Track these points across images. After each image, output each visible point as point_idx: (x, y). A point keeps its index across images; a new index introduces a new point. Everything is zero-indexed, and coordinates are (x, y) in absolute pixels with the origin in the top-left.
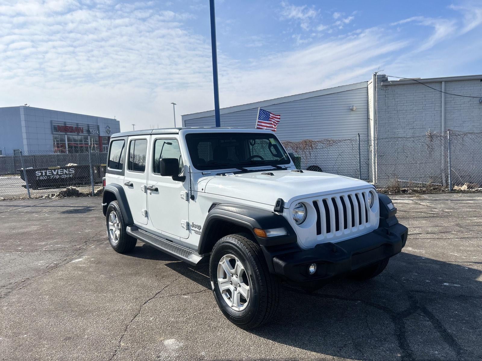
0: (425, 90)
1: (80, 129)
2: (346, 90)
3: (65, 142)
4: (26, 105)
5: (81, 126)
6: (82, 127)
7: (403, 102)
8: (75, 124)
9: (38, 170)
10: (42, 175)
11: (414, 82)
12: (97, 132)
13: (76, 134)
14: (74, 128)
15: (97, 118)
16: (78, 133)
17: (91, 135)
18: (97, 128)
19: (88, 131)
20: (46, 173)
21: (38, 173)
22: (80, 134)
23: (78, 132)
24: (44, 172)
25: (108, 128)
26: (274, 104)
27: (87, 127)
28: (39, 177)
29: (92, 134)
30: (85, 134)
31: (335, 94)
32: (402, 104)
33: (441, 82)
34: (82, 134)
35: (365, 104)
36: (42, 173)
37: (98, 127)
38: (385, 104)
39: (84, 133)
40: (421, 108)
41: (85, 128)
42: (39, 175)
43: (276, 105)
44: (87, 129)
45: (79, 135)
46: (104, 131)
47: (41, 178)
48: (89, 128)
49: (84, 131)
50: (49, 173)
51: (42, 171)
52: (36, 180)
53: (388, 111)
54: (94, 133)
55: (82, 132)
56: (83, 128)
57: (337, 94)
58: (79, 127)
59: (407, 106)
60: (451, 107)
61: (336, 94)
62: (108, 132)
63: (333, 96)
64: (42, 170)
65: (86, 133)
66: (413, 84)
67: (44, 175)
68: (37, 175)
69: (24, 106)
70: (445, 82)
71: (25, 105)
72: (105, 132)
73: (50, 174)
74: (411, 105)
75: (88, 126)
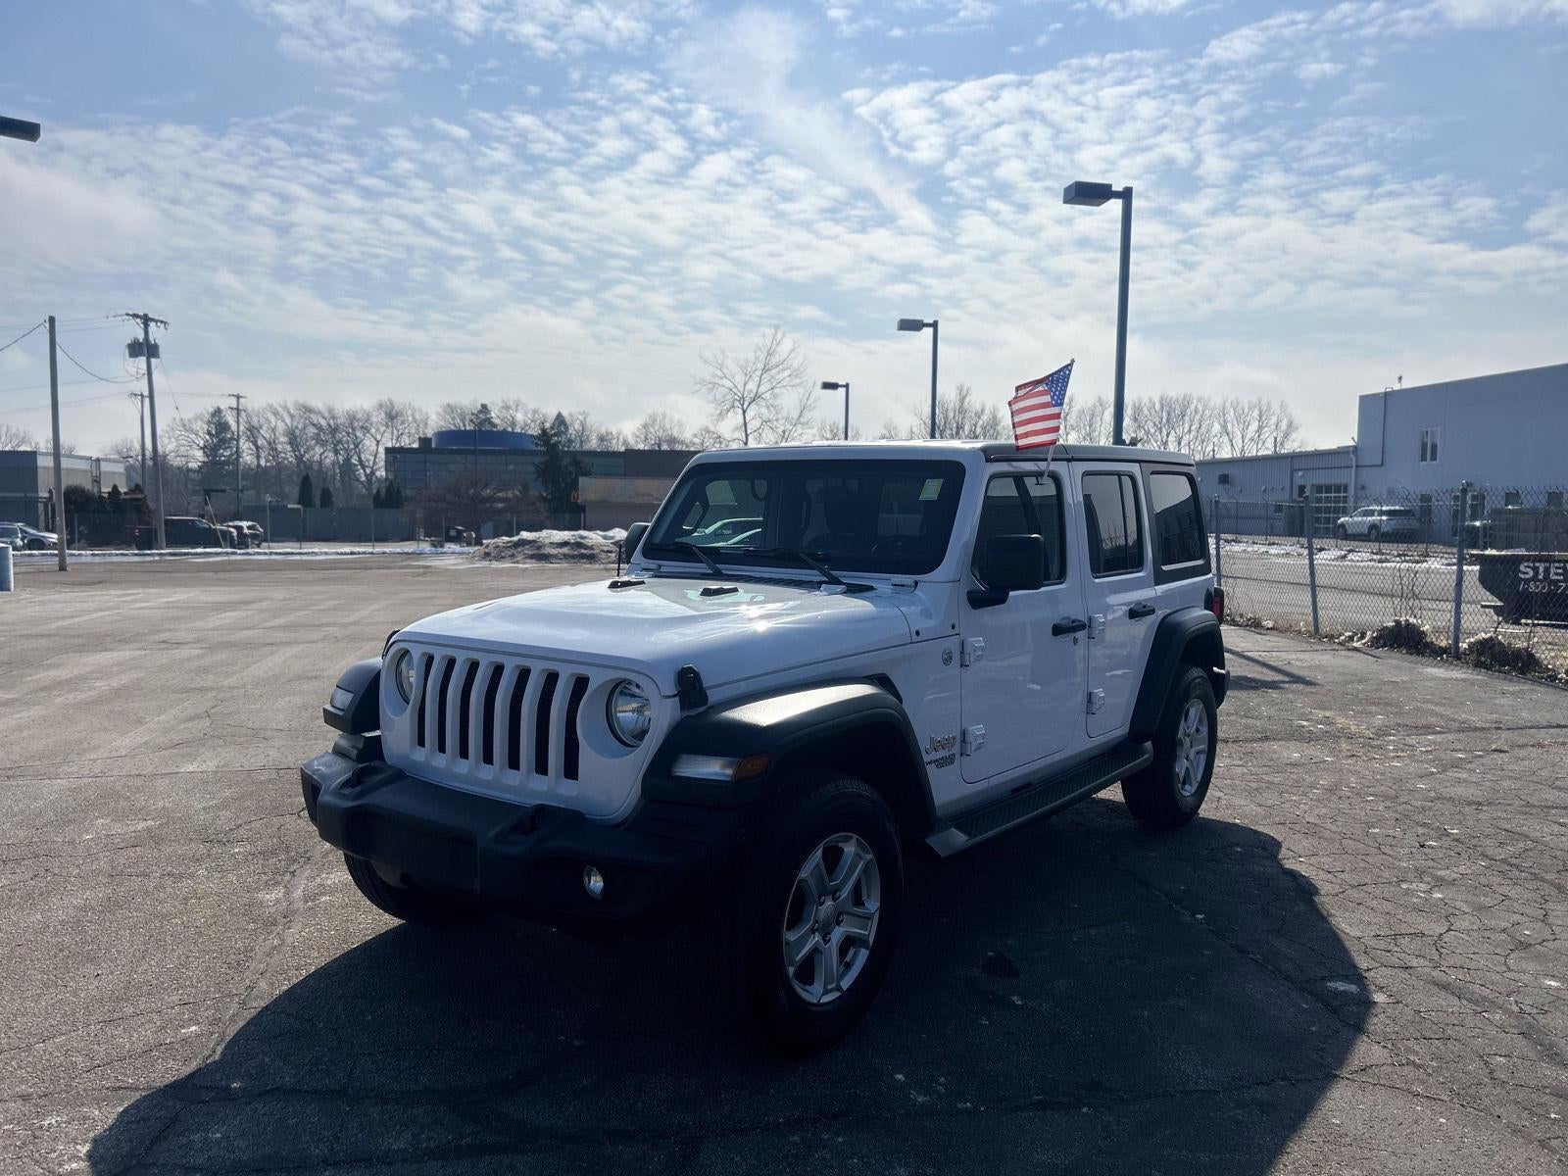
9: (1528, 561)
10: (1535, 578)
20: (1547, 570)
21: (1526, 571)
24: (1541, 567)
28: (1526, 581)
36: (1536, 570)
42: (1527, 576)
47: (1532, 587)
50: (1556, 574)
51: (1537, 564)
52: (1518, 592)
64: (1540, 561)
67: (1540, 577)
68: (1522, 576)
73: (1556, 577)
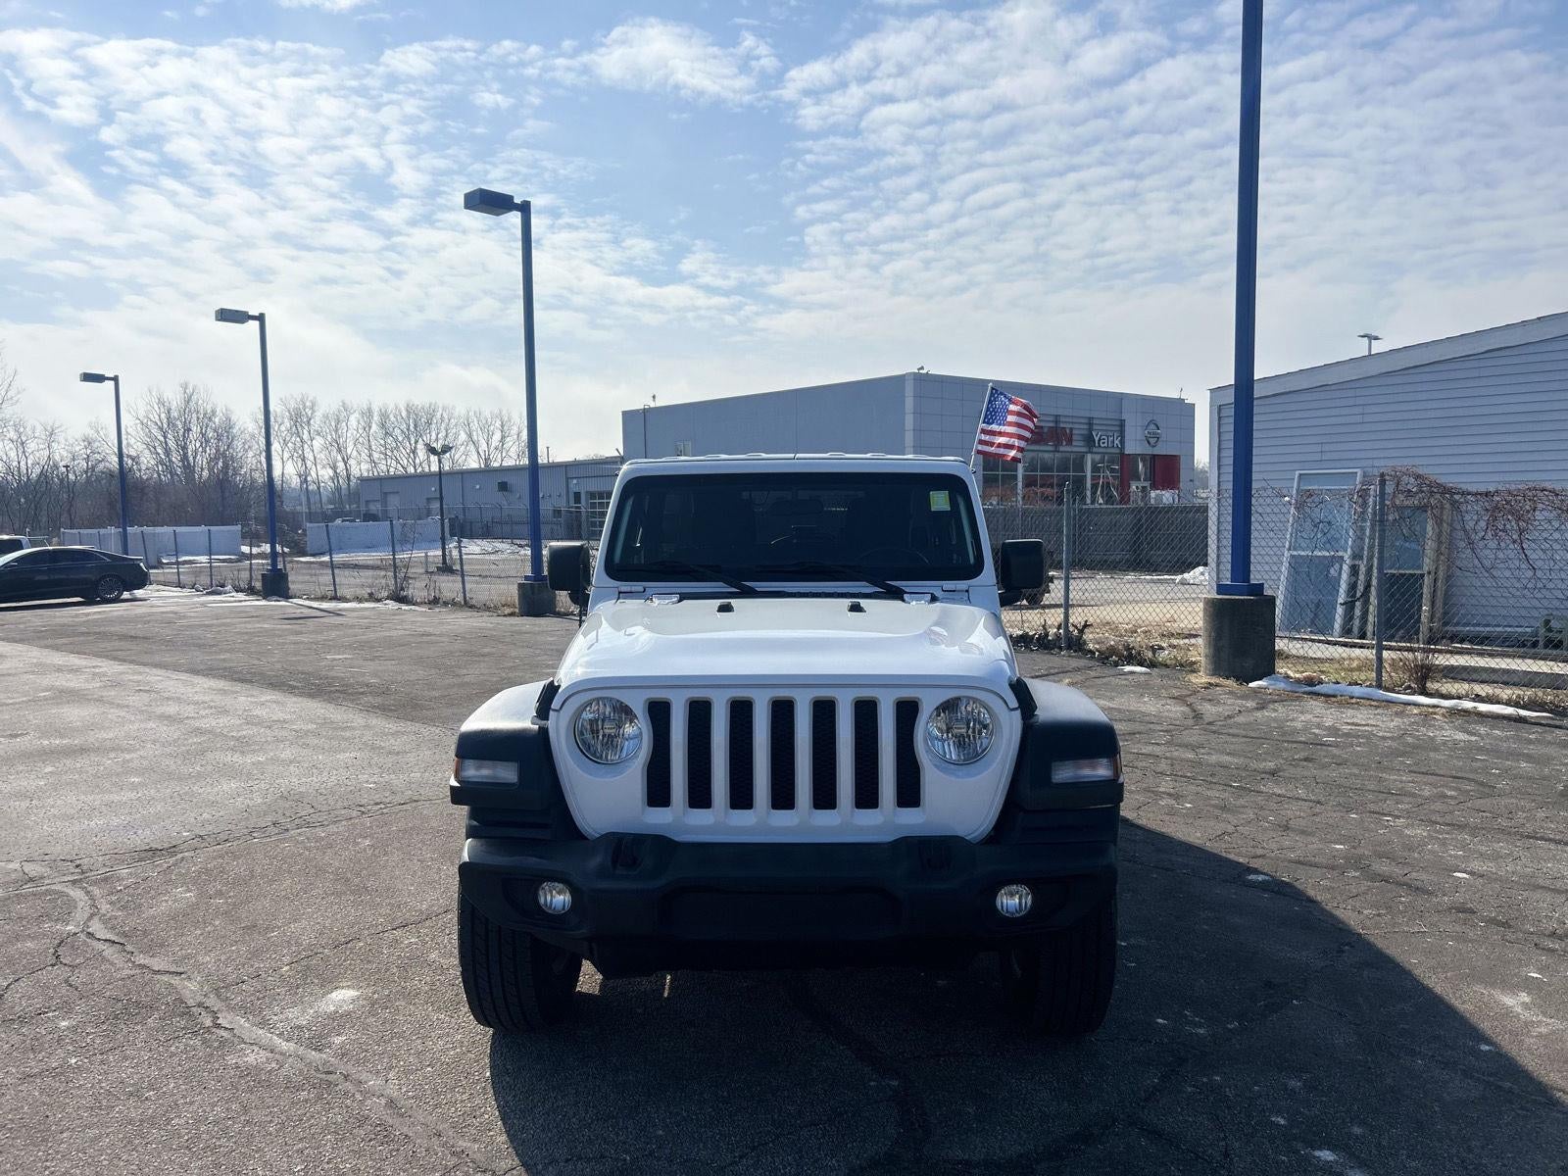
1: (1065, 434)
3: (1016, 471)
4: (922, 368)
5: (1066, 422)
6: (1070, 426)
8: (1051, 419)
12: (1116, 442)
13: (1051, 448)
14: (1046, 430)
15: (1120, 398)
16: (1056, 446)
17: (1095, 450)
18: (1118, 428)
19: (1089, 440)
22: (1061, 449)
23: (1058, 443)
25: (1152, 426)
27: (1085, 427)
29: (1100, 446)
30: (1078, 446)
34: (1068, 449)
37: (1122, 424)
39: (1074, 443)
41: (1080, 430)
44: (1085, 432)
45: (1059, 452)
46: (1140, 436)
48: (1090, 430)
49: (1074, 437)
54: (1106, 445)
55: (1070, 441)
56: (1071, 429)
58: (1062, 425)
62: (1152, 441)
65: (1082, 444)
69: (914, 373)
71: (919, 369)
72: (1140, 440)
75: (1090, 425)
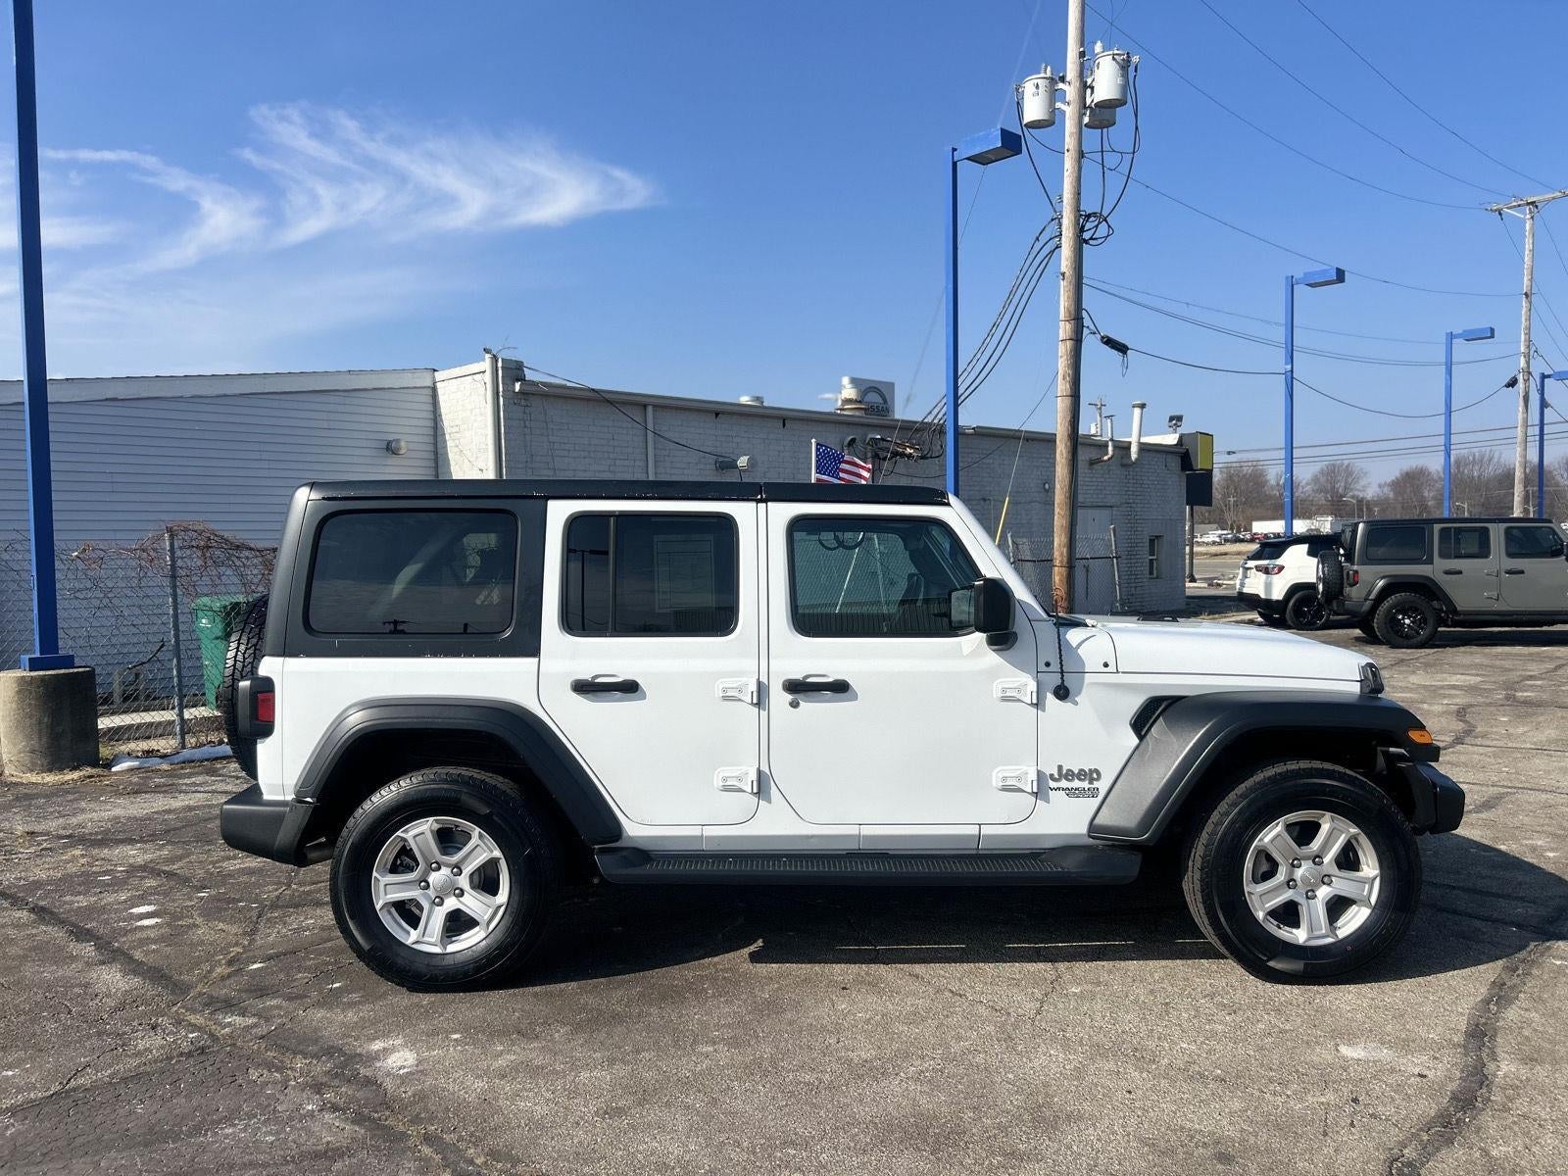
0: (613, 421)
2: (371, 387)
7: (567, 447)
11: (591, 394)
26: (110, 395)
31: (338, 393)
32: (565, 453)
33: (645, 406)
35: (425, 437)
38: (525, 447)
40: (606, 468)
43: (120, 404)
53: (532, 468)
57: (346, 394)
59: (575, 458)
60: (666, 473)
61: (342, 394)
63: (331, 398)
66: (588, 400)
70: (654, 406)
74: (584, 458)
